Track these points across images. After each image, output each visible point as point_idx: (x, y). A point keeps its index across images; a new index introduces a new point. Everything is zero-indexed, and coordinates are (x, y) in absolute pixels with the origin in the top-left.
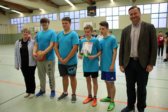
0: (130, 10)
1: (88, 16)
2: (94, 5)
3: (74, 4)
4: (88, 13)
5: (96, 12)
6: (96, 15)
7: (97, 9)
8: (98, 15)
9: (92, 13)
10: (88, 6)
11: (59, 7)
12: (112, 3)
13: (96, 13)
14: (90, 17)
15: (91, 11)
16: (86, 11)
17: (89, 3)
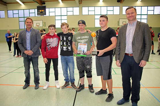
0: (127, 9)
1: (38, 15)
2: (43, 5)
3: (23, 3)
4: (38, 12)
5: (45, 11)
6: (46, 14)
7: (46, 9)
8: (47, 14)
9: (42, 12)
10: (38, 6)
11: (7, 4)
12: (61, 4)
13: (45, 13)
14: (40, 16)
15: (41, 11)
16: (36, 10)
17: (38, 2)
